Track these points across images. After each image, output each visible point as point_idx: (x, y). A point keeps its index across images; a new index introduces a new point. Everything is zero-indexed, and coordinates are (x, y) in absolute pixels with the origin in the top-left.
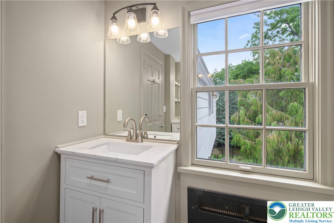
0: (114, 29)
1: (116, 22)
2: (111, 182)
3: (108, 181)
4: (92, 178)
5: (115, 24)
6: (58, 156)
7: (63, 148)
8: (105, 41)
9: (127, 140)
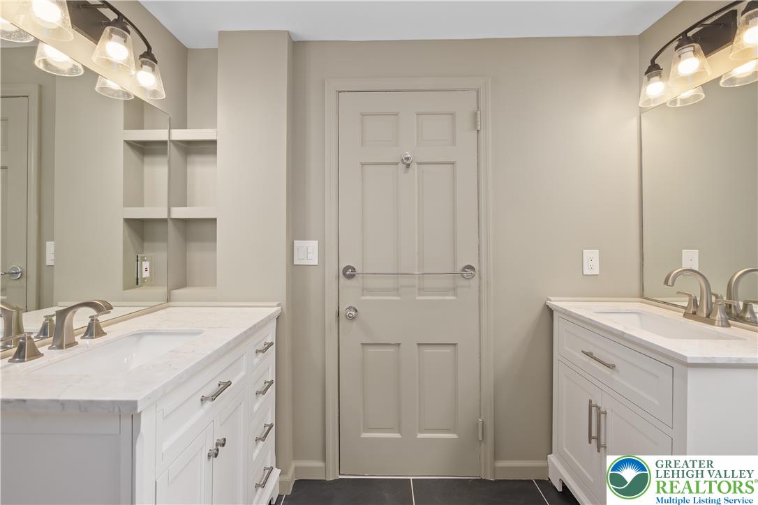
0: (655, 89)
1: (659, 75)
2: (618, 371)
3: (611, 367)
4: (590, 355)
5: (657, 78)
6: (550, 311)
7: (557, 303)
8: (640, 116)
9: (685, 315)
